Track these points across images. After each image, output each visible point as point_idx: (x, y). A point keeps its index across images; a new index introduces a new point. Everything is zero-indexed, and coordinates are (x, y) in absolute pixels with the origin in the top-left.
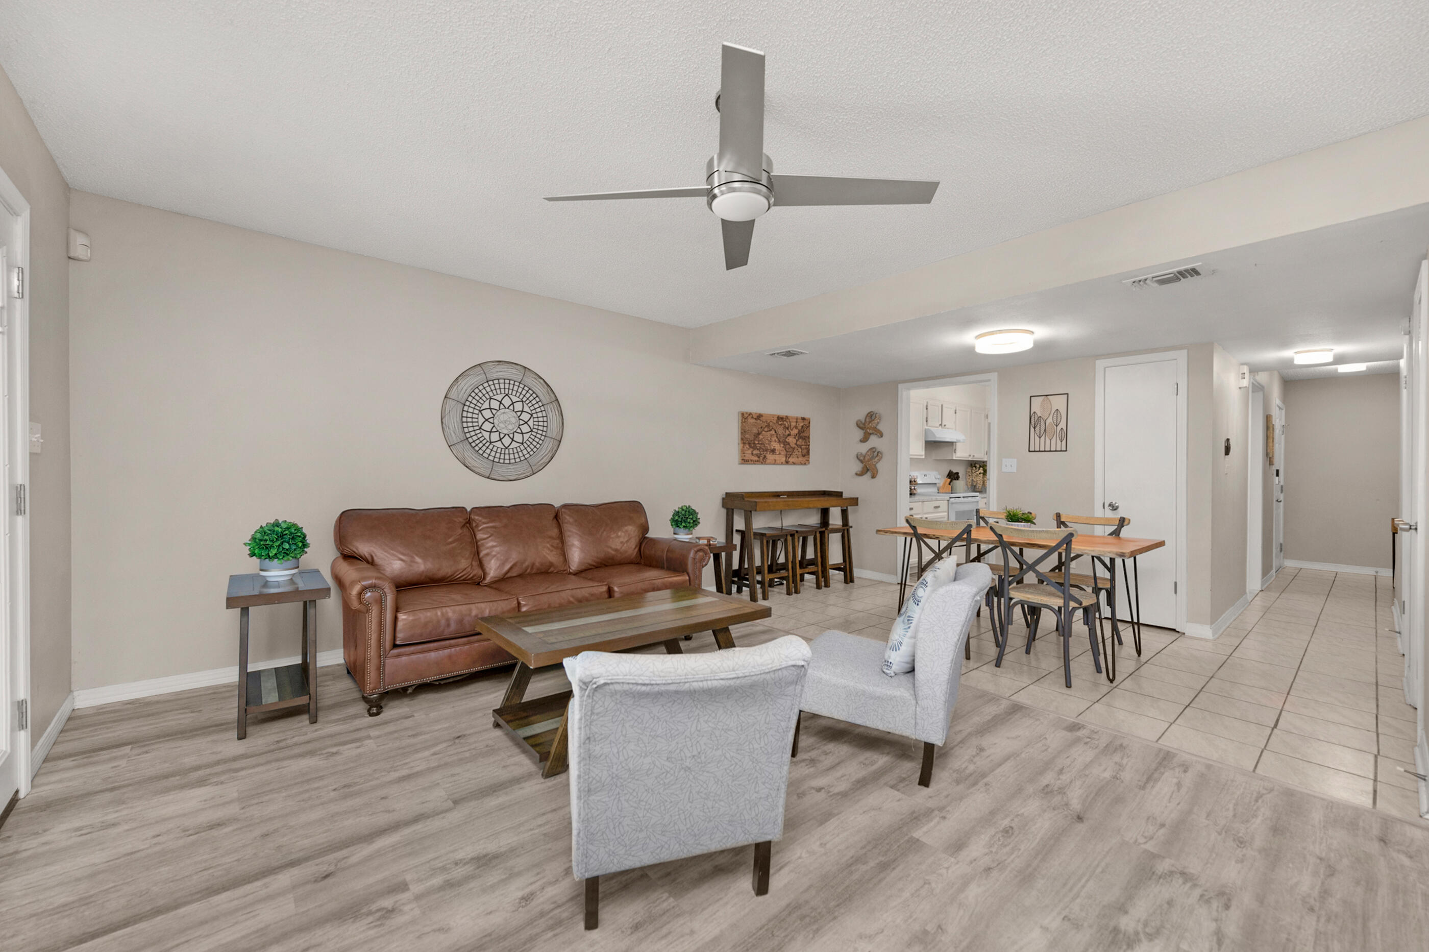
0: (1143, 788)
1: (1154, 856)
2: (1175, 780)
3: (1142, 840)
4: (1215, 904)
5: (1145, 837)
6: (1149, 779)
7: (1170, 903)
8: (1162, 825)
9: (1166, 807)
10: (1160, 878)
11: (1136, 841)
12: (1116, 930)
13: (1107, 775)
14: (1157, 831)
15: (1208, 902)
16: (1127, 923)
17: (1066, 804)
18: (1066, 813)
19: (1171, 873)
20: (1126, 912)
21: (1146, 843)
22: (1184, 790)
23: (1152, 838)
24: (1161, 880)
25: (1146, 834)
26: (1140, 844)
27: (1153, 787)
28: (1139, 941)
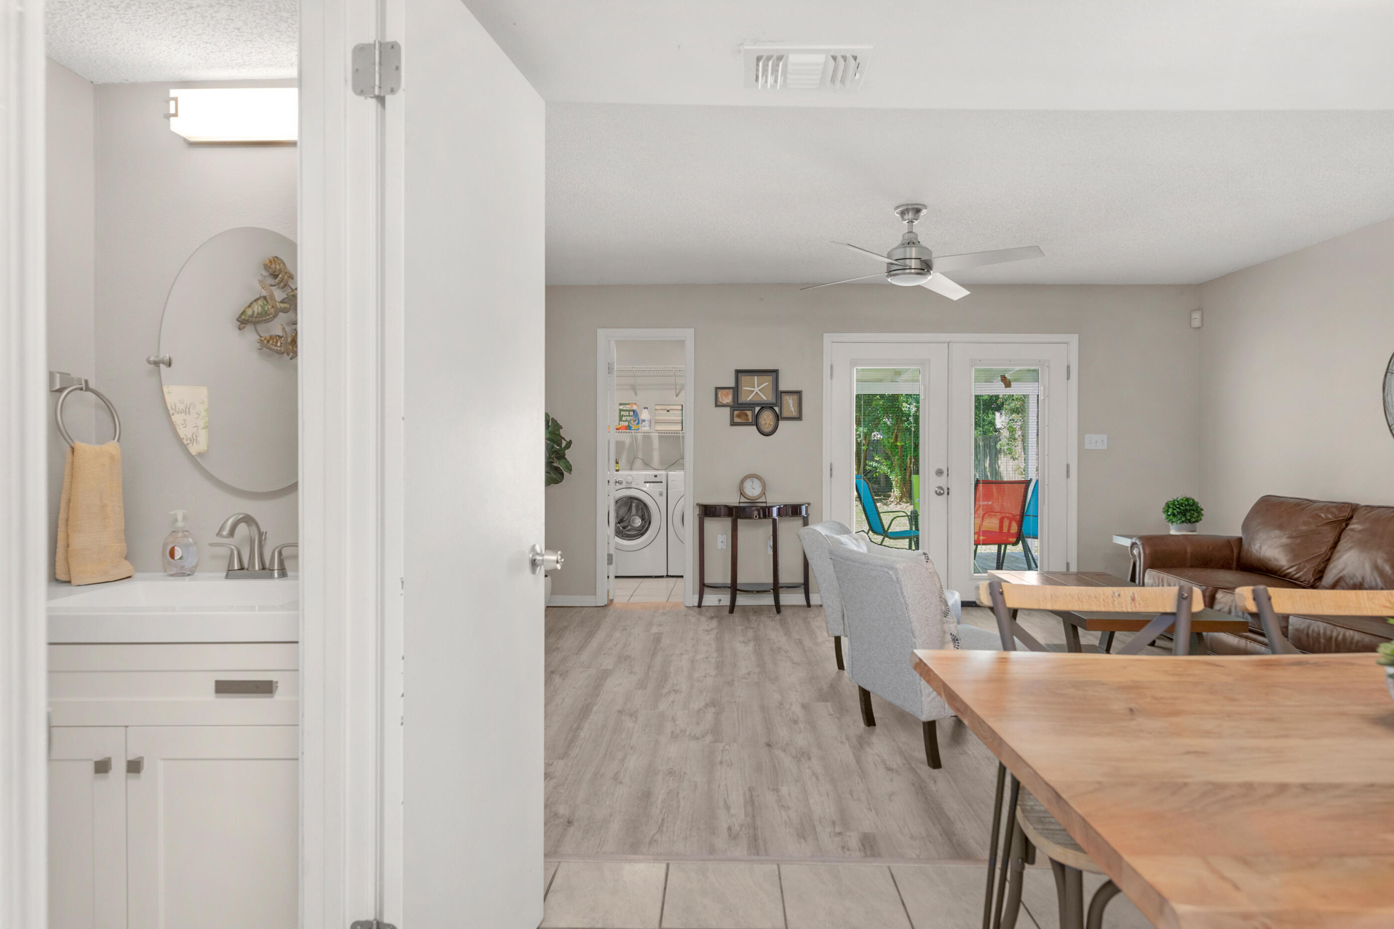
0: (751, 789)
1: (716, 741)
2: (733, 811)
3: (727, 747)
4: (678, 731)
5: (726, 750)
6: (752, 802)
7: (698, 724)
8: (721, 763)
9: (726, 779)
10: (707, 732)
11: (730, 745)
12: (714, 706)
13: (784, 790)
14: (722, 757)
15: (682, 731)
16: (712, 710)
17: (784, 751)
18: (780, 745)
19: (703, 737)
20: (714, 713)
21: (724, 747)
22: (721, 804)
23: (722, 751)
24: (706, 731)
25: (727, 752)
26: (727, 744)
27: (744, 794)
28: (704, 707)
